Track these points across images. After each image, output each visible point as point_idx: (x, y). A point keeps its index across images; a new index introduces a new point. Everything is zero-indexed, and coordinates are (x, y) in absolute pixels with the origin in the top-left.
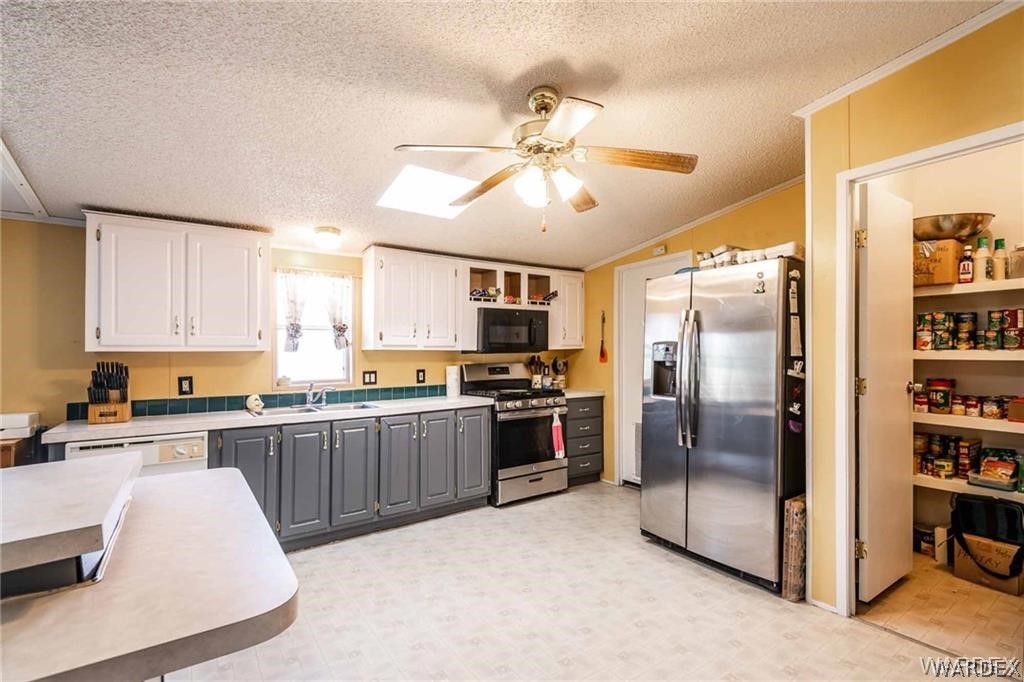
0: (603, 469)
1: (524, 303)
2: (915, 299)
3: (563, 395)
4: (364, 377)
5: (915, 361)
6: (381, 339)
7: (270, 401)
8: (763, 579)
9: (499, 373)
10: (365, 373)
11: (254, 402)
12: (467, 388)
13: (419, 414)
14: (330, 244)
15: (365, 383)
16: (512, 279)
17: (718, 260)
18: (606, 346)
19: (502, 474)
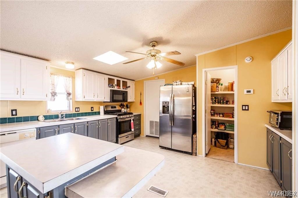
0: (141, 133)
1: (121, 89)
2: (211, 94)
3: (133, 114)
4: (76, 109)
5: (211, 106)
6: (84, 98)
7: (46, 118)
8: (188, 152)
9: (114, 108)
10: (76, 108)
11: (41, 118)
12: (106, 112)
13: (98, 120)
14: (70, 67)
15: (76, 111)
16: (118, 81)
17: (178, 83)
18: (141, 101)
19: (120, 136)
